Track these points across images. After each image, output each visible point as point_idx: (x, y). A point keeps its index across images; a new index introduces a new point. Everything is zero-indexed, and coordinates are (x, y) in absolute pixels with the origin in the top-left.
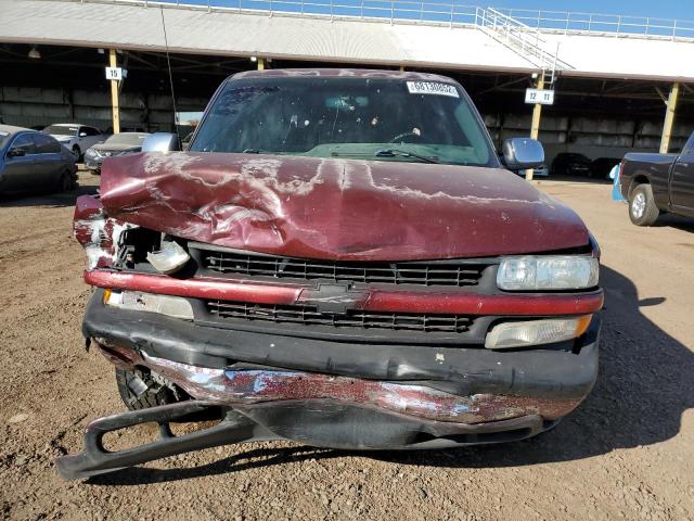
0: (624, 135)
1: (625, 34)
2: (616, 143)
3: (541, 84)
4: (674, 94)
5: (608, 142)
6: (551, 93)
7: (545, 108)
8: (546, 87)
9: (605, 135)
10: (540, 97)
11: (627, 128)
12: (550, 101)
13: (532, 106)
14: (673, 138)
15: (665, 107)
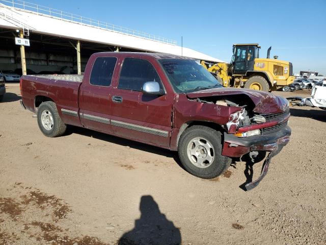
0: (43, 60)
1: (41, 14)
2: (40, 63)
3: (22, 36)
4: (78, 45)
5: (36, 63)
6: (28, 41)
7: (26, 47)
8: (25, 37)
9: (33, 60)
10: (22, 42)
11: (43, 57)
12: (28, 44)
13: (19, 46)
14: (82, 63)
15: (76, 51)
